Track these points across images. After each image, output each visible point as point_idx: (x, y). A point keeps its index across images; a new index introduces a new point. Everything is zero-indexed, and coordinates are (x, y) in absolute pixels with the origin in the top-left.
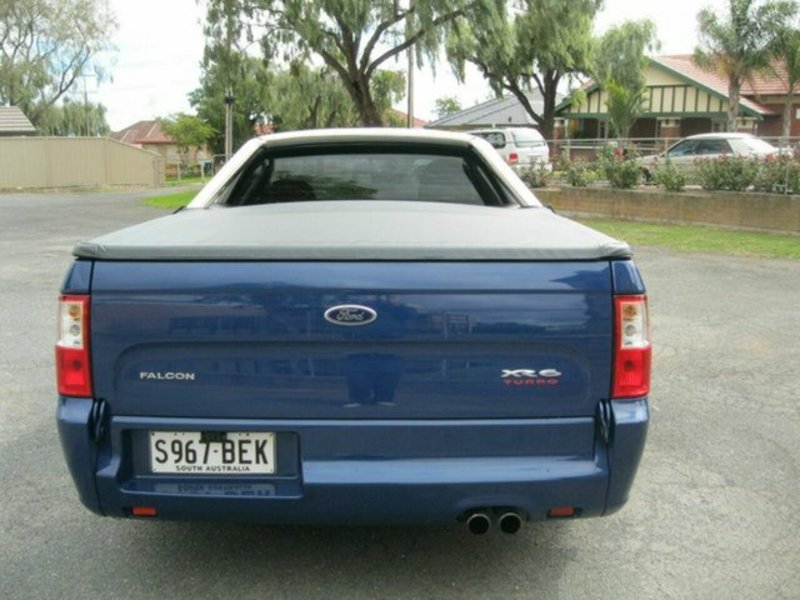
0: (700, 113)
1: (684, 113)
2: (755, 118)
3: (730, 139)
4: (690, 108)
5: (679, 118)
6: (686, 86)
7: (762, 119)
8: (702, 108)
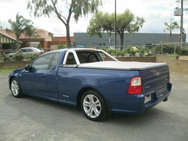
0: (5, 43)
1: (3, 43)
2: (21, 44)
3: (33, 49)
4: (5, 42)
5: (2, 44)
6: (3, 37)
7: (22, 44)
8: (8, 42)
